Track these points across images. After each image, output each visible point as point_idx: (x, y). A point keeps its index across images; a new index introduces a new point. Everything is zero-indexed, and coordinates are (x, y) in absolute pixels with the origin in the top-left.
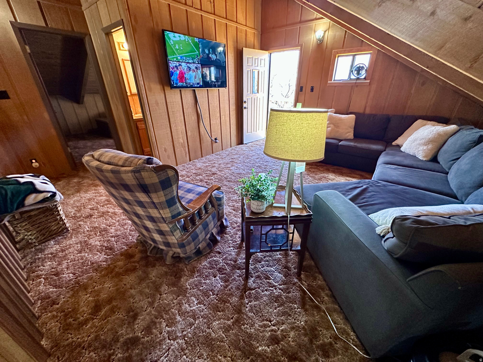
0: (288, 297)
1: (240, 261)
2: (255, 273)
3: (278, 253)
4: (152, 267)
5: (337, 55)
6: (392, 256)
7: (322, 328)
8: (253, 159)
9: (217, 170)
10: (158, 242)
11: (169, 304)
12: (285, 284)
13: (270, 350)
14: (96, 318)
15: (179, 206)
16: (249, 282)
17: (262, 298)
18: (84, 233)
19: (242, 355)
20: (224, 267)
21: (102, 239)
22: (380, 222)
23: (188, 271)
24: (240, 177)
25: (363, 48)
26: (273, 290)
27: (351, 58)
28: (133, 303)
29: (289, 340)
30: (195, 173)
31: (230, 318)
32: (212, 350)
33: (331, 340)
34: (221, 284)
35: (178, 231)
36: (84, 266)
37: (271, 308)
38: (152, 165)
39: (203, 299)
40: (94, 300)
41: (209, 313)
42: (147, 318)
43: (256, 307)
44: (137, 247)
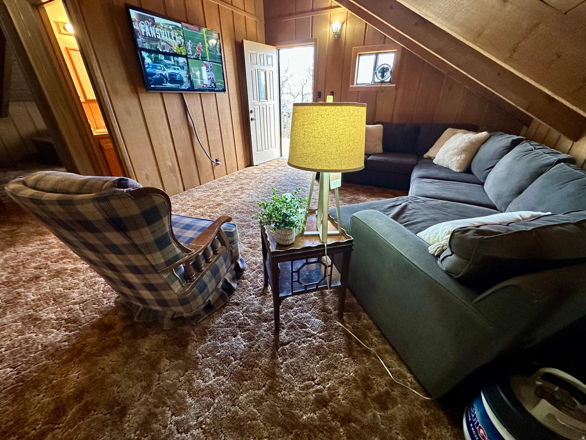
0: (331, 345)
1: (266, 311)
2: (287, 323)
3: (312, 294)
4: (143, 338)
5: (358, 53)
6: (451, 277)
7: (375, 375)
8: (267, 183)
9: (223, 200)
10: (148, 302)
11: (174, 385)
12: (326, 331)
13: (317, 416)
14: (58, 428)
15: (175, 247)
16: (281, 336)
17: (299, 352)
18: (27, 305)
19: (282, 431)
20: (245, 322)
21: (59, 309)
22: (431, 240)
23: (197, 334)
24: (254, 207)
25: (386, 45)
26: (312, 340)
27: (373, 57)
28: (118, 392)
29: (339, 399)
30: (194, 206)
31: (261, 386)
32: (241, 433)
33: (387, 388)
34: (245, 343)
35: (177, 282)
36: (31, 353)
37: (312, 363)
38: (127, 189)
39: (222, 368)
40: (53, 400)
41: (232, 386)
42: (143, 410)
43: (294, 365)
44: (116, 312)
